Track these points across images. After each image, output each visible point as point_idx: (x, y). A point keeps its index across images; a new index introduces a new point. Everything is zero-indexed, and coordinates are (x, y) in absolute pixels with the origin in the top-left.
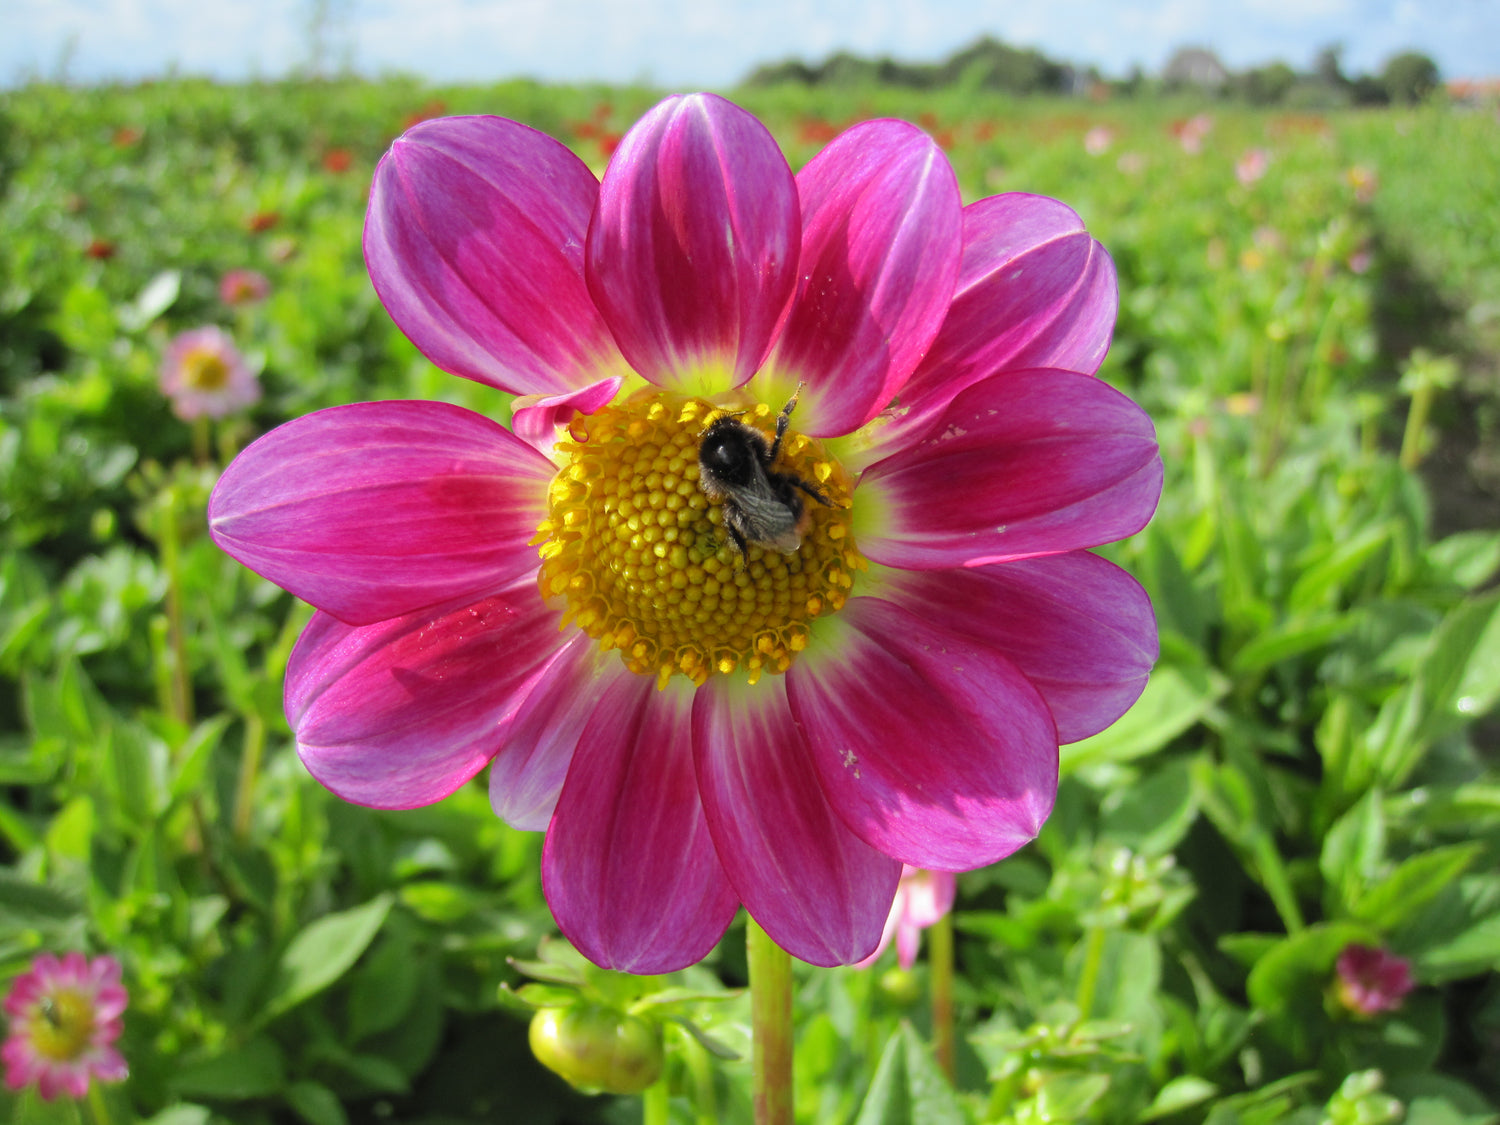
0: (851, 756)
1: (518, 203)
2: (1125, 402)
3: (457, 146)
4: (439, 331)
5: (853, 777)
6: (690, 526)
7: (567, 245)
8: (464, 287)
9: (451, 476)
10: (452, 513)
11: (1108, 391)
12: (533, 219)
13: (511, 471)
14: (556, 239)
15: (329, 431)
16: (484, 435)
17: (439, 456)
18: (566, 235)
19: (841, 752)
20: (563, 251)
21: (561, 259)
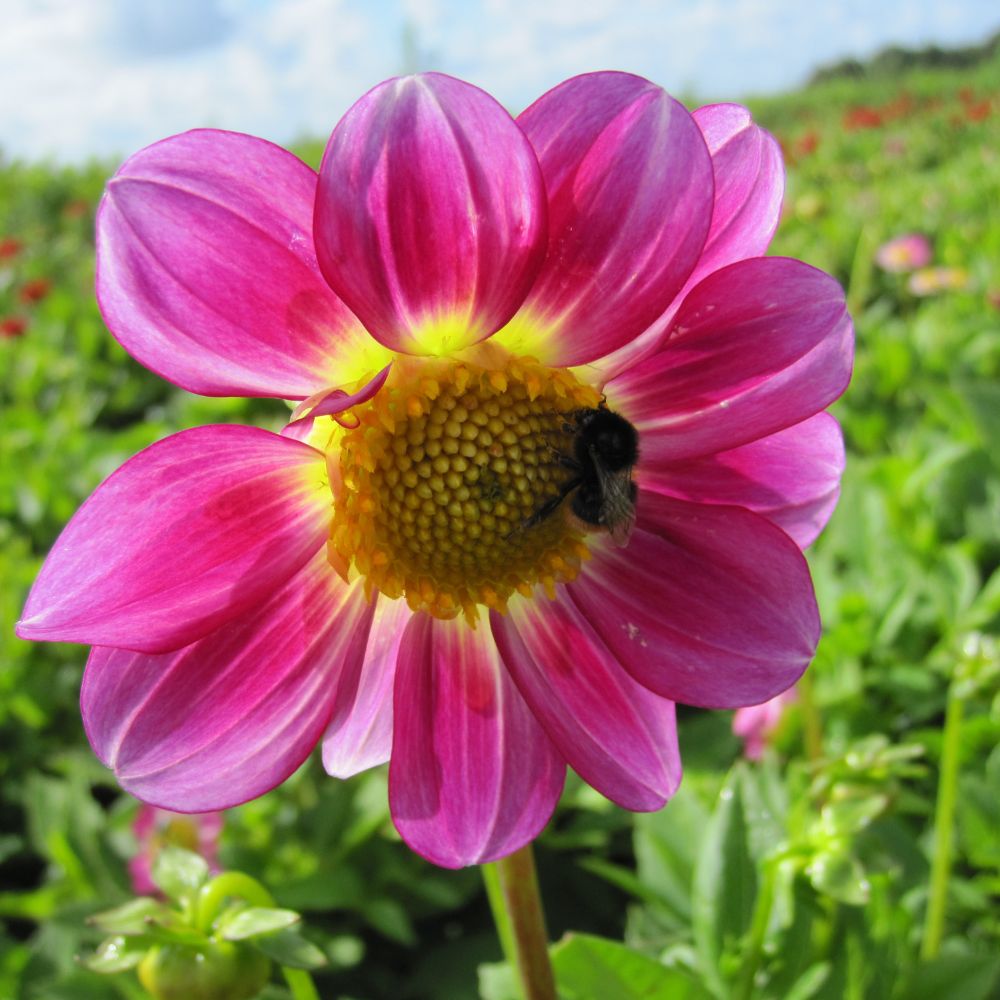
0: (632, 628)
1: (244, 215)
2: (819, 274)
3: (171, 171)
4: (182, 356)
5: (642, 647)
6: (479, 483)
7: (293, 241)
8: (211, 311)
9: (224, 492)
10: (231, 525)
11: (802, 267)
12: (258, 224)
13: (273, 467)
14: (282, 239)
15: (119, 494)
16: (248, 443)
17: (214, 477)
18: (289, 231)
19: (624, 627)
20: (290, 248)
21: (293, 256)
